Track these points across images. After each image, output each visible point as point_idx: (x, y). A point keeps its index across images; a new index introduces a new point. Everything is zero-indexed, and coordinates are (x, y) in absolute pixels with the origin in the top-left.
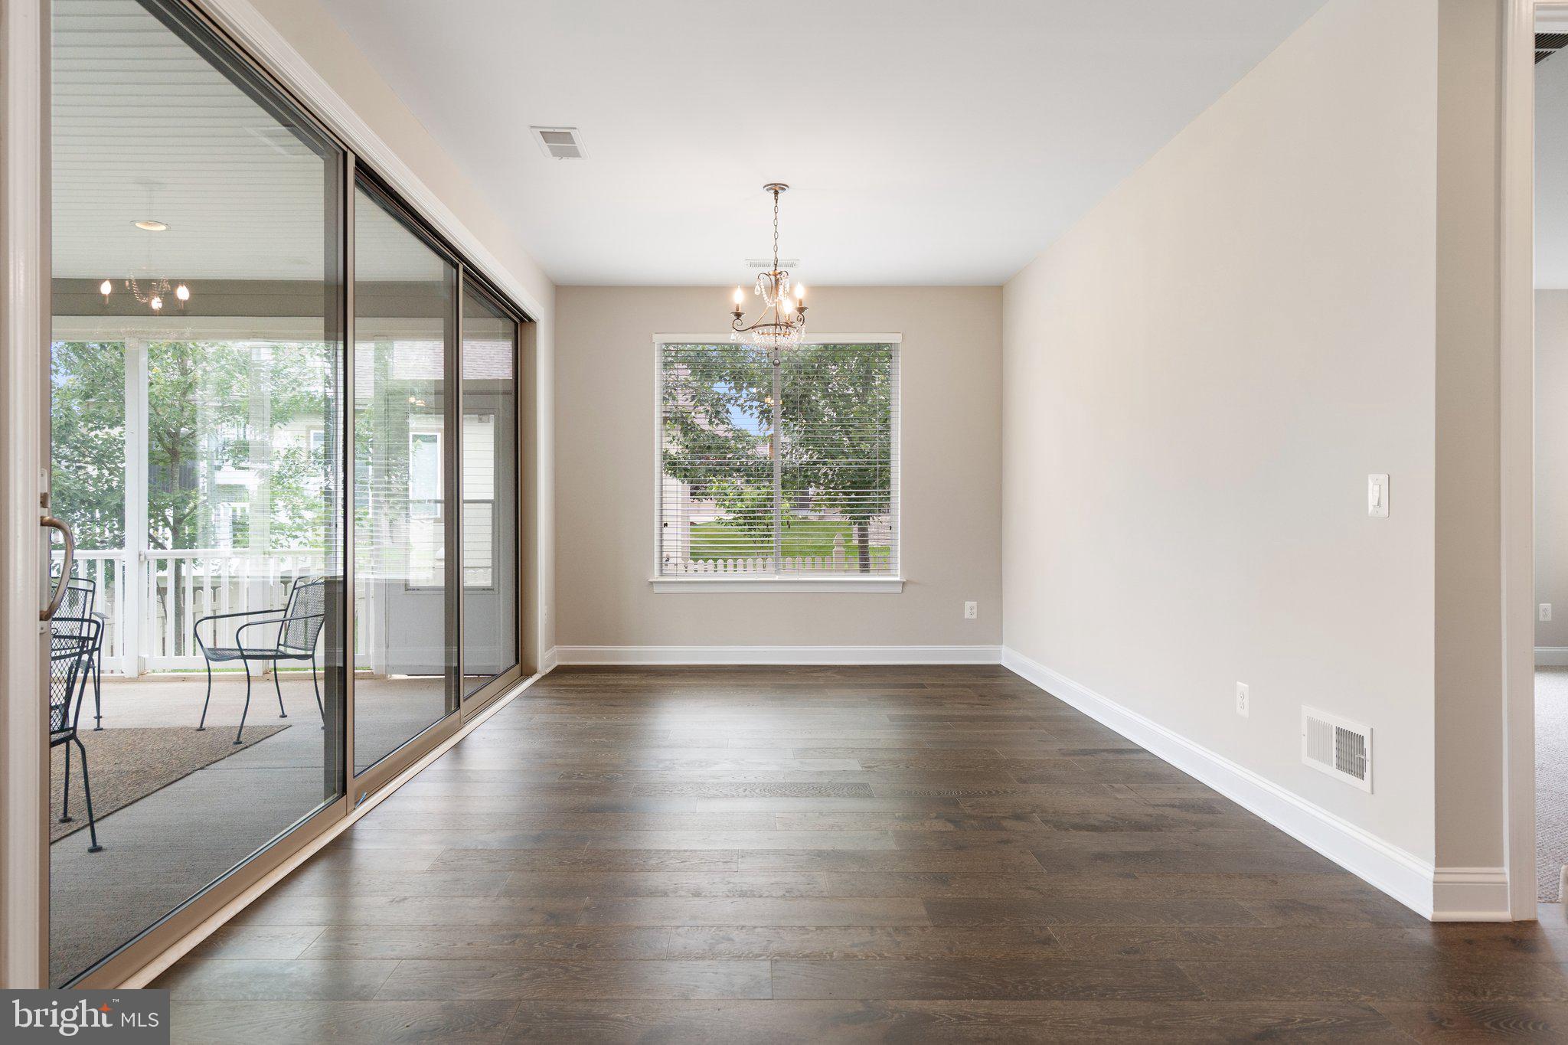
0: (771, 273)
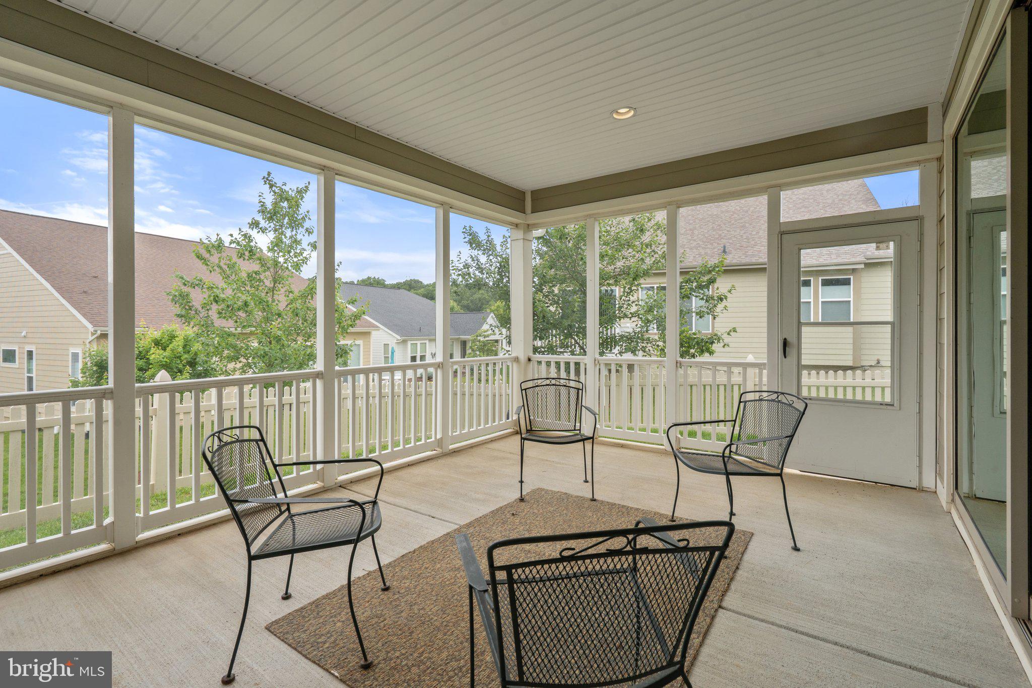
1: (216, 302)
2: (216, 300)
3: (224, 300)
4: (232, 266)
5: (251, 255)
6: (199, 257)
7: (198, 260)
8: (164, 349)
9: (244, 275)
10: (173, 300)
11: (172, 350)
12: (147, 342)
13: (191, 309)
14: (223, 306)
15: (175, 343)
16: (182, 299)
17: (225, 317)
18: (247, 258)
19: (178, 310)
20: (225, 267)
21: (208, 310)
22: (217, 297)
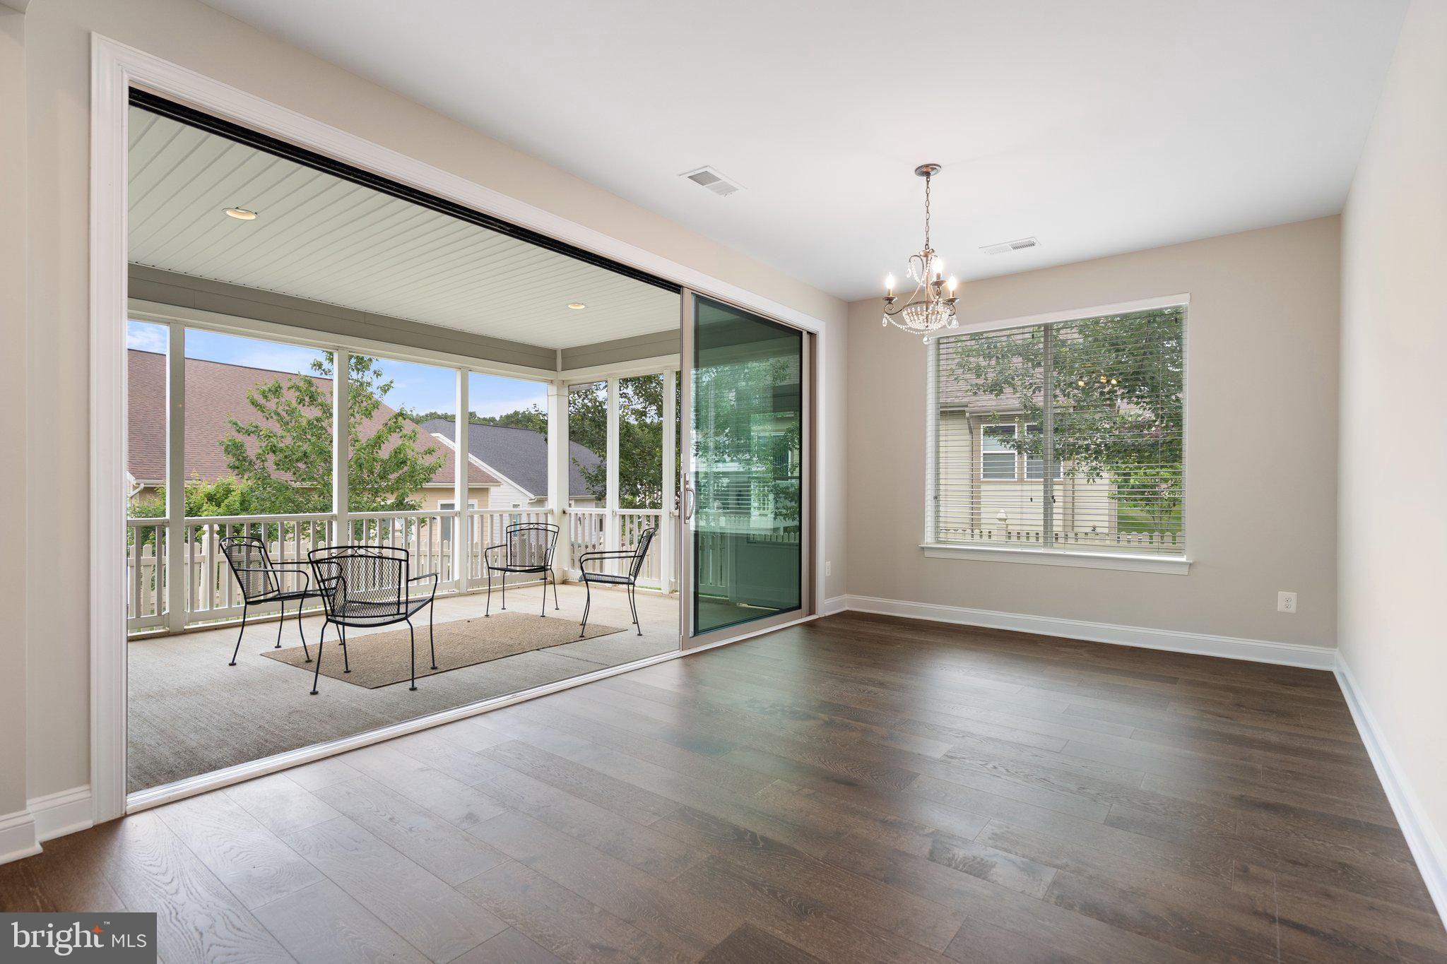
0: (922, 253)
1: (274, 452)
2: (274, 450)
3: (281, 450)
4: (291, 412)
5: (311, 401)
6: (254, 403)
7: (252, 407)
8: (219, 505)
9: (304, 423)
10: (226, 450)
11: (227, 506)
12: (199, 498)
13: (245, 460)
14: (281, 456)
15: (231, 498)
16: (235, 449)
17: (283, 469)
18: (307, 404)
19: (231, 460)
20: (284, 414)
21: (263, 461)
22: (275, 446)
